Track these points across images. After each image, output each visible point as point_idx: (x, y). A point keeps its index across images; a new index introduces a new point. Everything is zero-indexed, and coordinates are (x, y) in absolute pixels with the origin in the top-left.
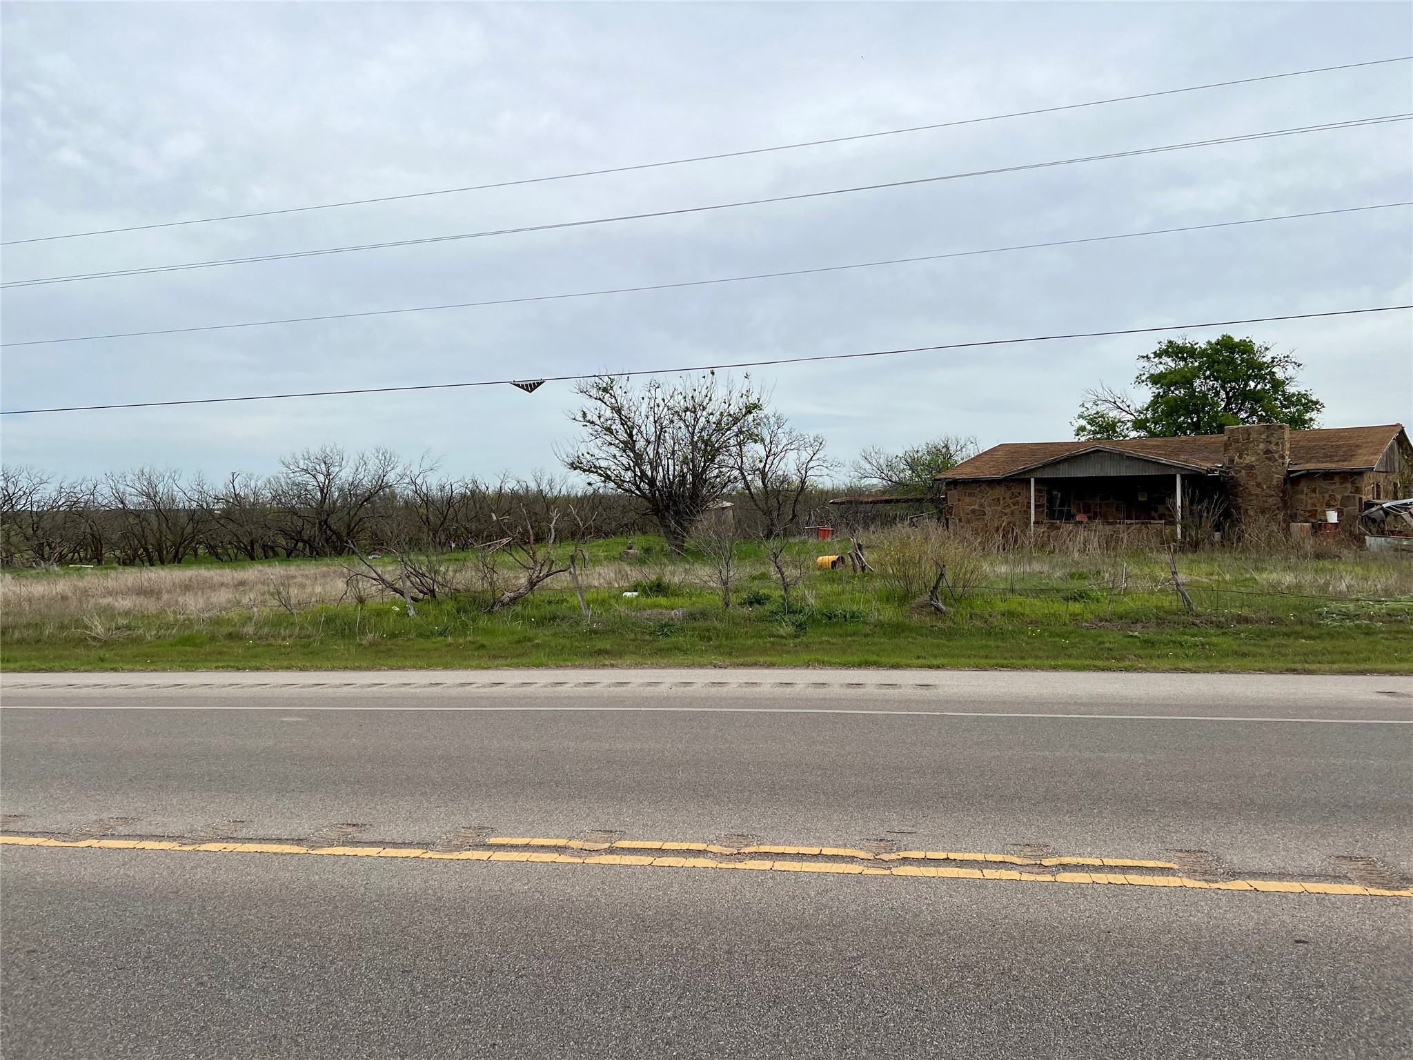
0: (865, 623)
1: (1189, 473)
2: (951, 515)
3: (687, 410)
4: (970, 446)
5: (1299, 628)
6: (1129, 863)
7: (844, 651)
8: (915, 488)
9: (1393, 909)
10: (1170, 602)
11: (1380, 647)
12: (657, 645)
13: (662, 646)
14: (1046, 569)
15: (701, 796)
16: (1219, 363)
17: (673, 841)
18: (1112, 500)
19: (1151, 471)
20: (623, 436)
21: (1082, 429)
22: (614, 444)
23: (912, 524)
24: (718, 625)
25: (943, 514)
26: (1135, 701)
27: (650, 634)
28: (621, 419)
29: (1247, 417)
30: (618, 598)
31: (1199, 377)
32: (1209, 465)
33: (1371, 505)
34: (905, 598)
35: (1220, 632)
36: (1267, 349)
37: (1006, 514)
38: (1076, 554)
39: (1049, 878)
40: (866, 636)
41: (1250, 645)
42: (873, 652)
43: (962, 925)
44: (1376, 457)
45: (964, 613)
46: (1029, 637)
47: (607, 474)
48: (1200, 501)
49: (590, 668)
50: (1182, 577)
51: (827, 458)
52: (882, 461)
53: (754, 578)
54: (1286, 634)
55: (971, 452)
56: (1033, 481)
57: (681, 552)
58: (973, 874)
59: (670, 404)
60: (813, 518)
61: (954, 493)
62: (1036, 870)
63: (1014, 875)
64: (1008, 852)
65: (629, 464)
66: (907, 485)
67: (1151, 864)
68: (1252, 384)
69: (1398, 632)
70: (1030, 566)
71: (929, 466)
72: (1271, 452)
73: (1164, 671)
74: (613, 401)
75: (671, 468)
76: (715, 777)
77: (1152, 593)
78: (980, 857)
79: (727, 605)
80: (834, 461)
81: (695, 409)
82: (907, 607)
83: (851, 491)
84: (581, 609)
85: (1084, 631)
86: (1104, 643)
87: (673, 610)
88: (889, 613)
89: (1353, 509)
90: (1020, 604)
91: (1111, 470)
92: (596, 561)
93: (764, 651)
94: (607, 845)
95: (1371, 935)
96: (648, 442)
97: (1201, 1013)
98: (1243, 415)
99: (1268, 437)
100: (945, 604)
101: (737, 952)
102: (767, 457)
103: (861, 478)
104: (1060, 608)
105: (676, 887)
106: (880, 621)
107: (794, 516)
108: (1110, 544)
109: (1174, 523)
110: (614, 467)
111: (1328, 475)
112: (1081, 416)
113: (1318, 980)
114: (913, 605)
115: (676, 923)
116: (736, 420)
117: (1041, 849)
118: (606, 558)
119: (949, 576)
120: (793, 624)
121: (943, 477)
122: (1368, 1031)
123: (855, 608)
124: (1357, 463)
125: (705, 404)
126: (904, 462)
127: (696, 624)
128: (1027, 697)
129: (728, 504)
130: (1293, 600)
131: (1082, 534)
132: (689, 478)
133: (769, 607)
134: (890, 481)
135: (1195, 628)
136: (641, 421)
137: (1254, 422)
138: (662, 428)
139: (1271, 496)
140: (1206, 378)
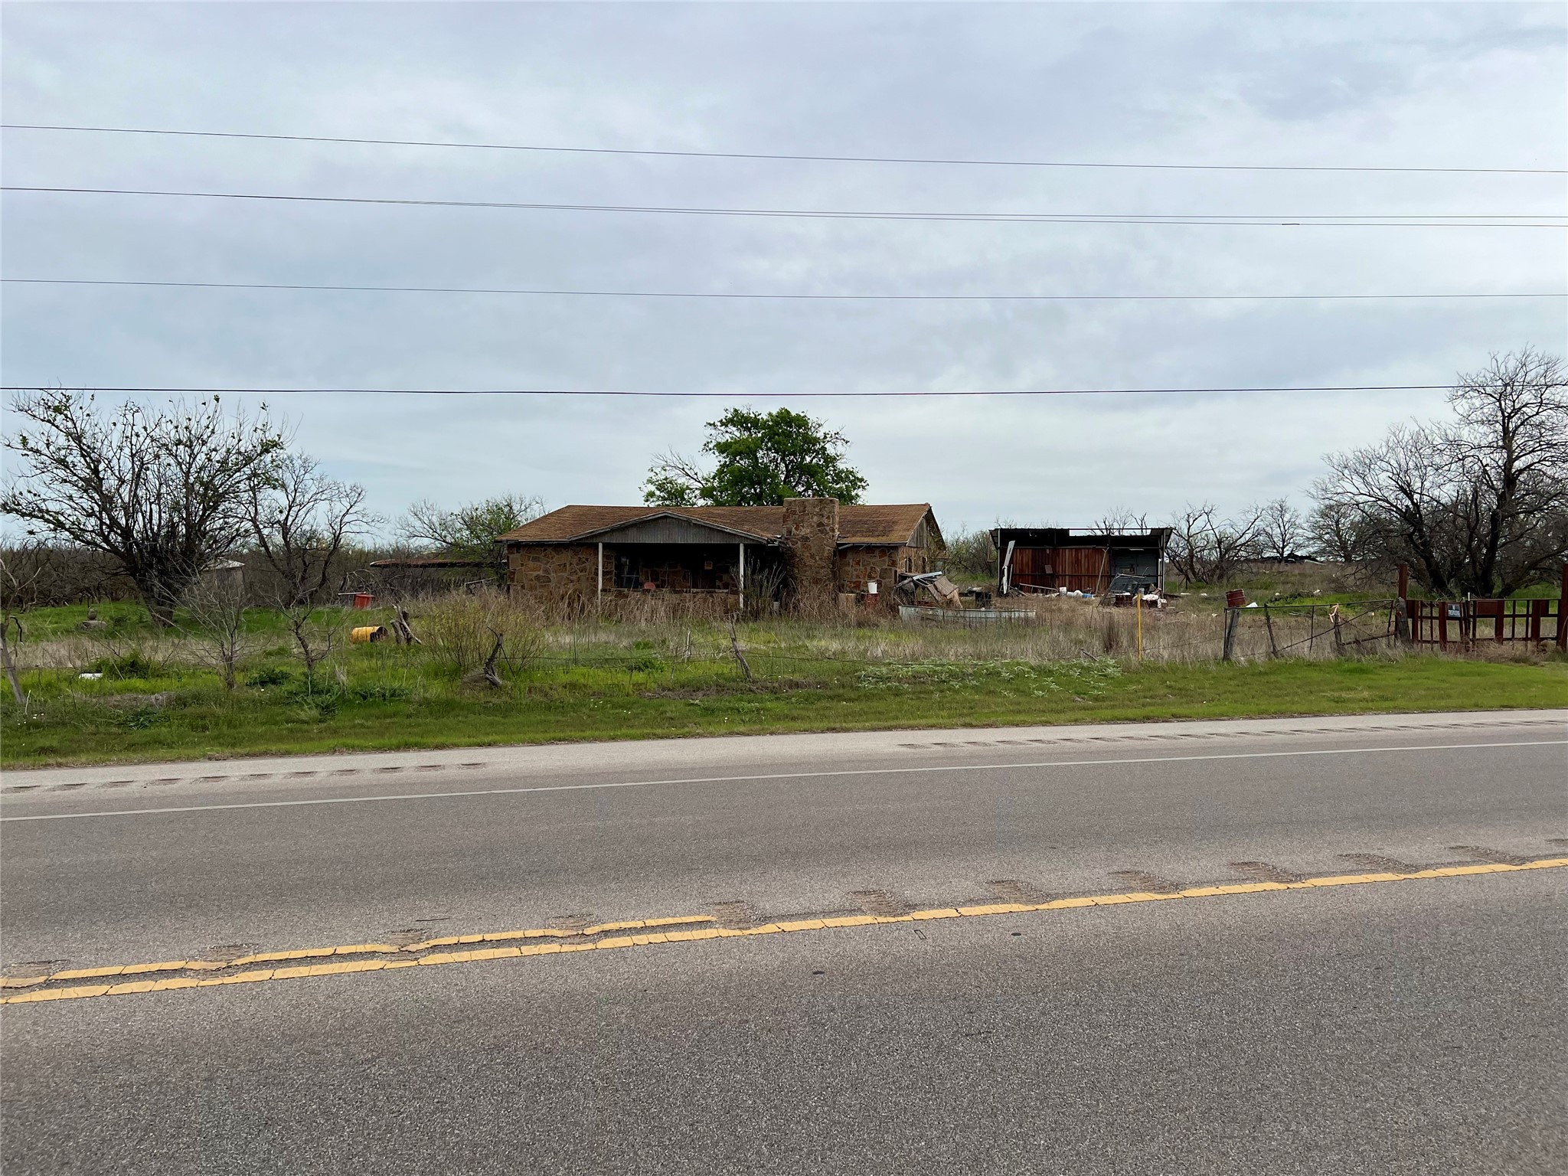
0: (408, 702)
1: (751, 542)
2: (513, 581)
3: (179, 442)
4: (536, 507)
5: (841, 691)
6: (670, 921)
7: (381, 735)
8: (473, 550)
9: (896, 934)
10: (730, 669)
11: (906, 707)
12: (128, 739)
13: (137, 739)
14: (612, 638)
15: (181, 909)
16: (778, 435)
17: (139, 963)
18: (679, 568)
19: (716, 540)
20: (85, 473)
21: (651, 494)
22: (70, 482)
23: (469, 591)
24: (218, 710)
25: (504, 579)
26: (689, 766)
27: (119, 725)
28: (81, 449)
29: (804, 491)
30: (71, 681)
31: (762, 449)
32: (769, 535)
33: (904, 578)
34: (457, 671)
35: (773, 697)
36: (820, 425)
37: (572, 581)
38: (643, 623)
39: (590, 946)
40: (409, 716)
41: (799, 709)
42: (416, 734)
43: (495, 1007)
44: (909, 533)
45: (522, 686)
46: (590, 710)
47: (58, 520)
48: (761, 571)
49: (26, 769)
50: (742, 645)
51: (367, 511)
52: (435, 519)
53: (270, 654)
54: (830, 697)
55: (537, 512)
56: (600, 545)
57: (167, 623)
58: (510, 953)
59: (156, 434)
60: (349, 583)
61: (516, 557)
62: (577, 940)
63: (555, 948)
64: (549, 925)
65: (92, 509)
66: (464, 547)
67: (692, 919)
68: (808, 459)
69: (920, 692)
70: (596, 636)
71: (489, 526)
72: (824, 525)
73: (719, 736)
74: (70, 424)
75: (156, 516)
76: (202, 883)
77: (713, 661)
78: (519, 934)
79: (230, 685)
80: (375, 515)
81: (191, 442)
82: (459, 682)
83: (398, 552)
84: (13, 695)
85: (647, 702)
86: (666, 712)
87: (153, 693)
88: (436, 690)
89: (890, 581)
90: (584, 675)
91: (679, 538)
92: (39, 636)
93: (280, 739)
94: (42, 979)
95: (876, 958)
96: (122, 481)
97: (726, 1053)
98: (800, 489)
99: (821, 510)
100: (502, 676)
101: (220, 1077)
102: (291, 507)
103: (409, 537)
104: (624, 679)
105: (140, 1016)
106: (426, 699)
107: (324, 579)
108: (676, 612)
109: (737, 593)
110: (69, 512)
111: (870, 549)
112: (650, 481)
113: (830, 1005)
114: (465, 680)
115: (138, 1058)
116: (249, 460)
117: (585, 919)
118: (54, 632)
119: (507, 648)
120: (317, 706)
121: (504, 539)
122: (868, 1044)
123: (396, 685)
124: (893, 538)
125: (205, 437)
126: (462, 522)
127: (187, 710)
128: (583, 769)
129: (237, 564)
130: (838, 665)
131: (650, 602)
132: (182, 529)
133: (287, 687)
134: (444, 541)
135: (752, 695)
136: (111, 454)
137: (809, 496)
138: (142, 464)
139: (823, 567)
140: (769, 449)
